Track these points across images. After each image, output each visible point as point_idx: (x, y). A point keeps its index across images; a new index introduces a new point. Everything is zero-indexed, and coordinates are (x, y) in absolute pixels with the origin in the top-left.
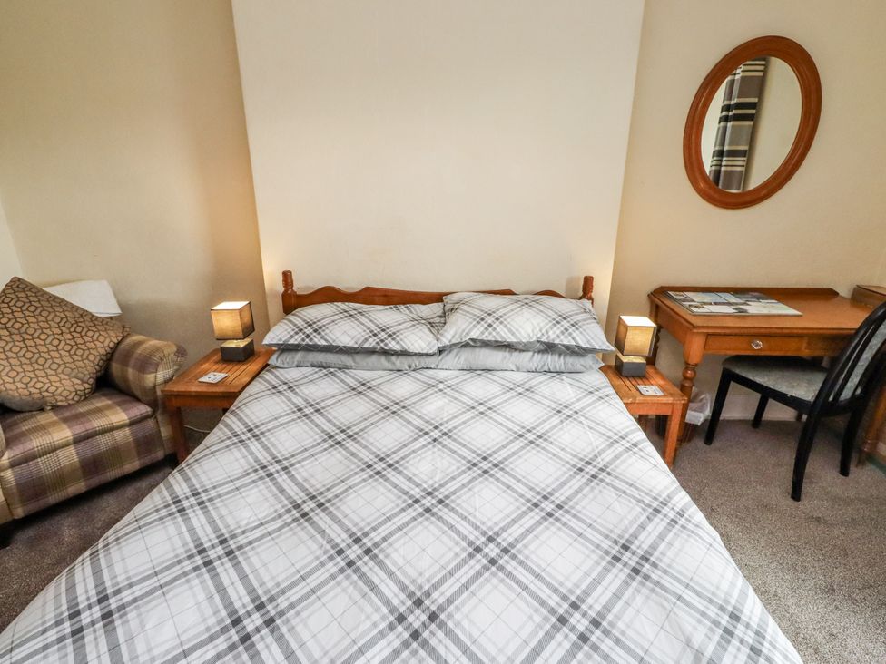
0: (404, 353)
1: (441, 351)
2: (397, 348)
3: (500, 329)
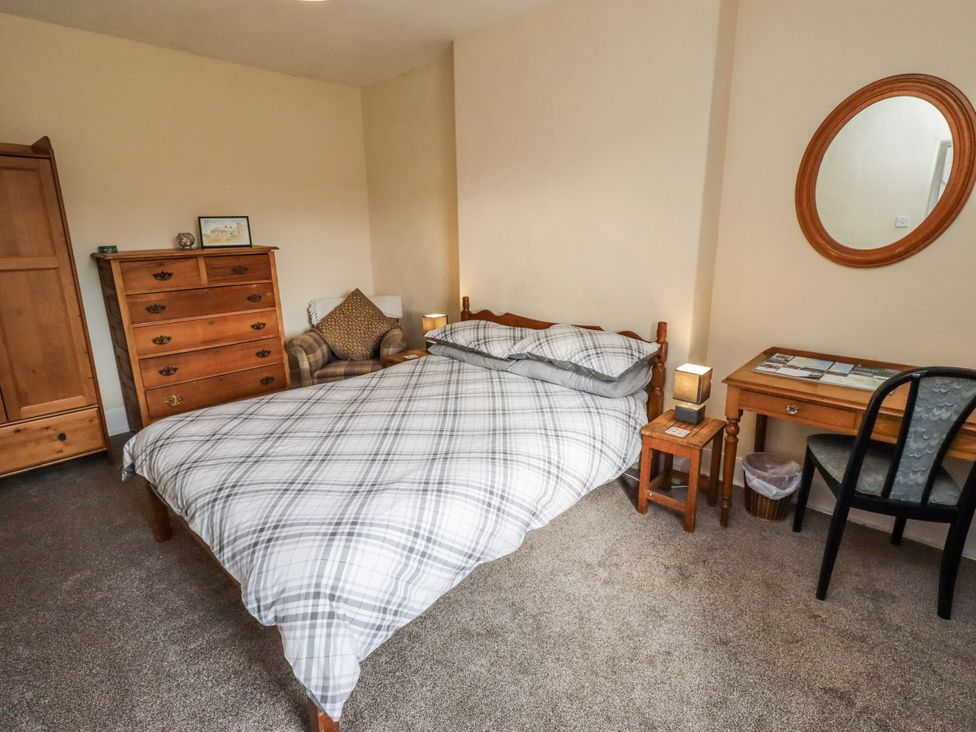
0: (489, 356)
1: (510, 358)
2: (485, 351)
3: (546, 347)
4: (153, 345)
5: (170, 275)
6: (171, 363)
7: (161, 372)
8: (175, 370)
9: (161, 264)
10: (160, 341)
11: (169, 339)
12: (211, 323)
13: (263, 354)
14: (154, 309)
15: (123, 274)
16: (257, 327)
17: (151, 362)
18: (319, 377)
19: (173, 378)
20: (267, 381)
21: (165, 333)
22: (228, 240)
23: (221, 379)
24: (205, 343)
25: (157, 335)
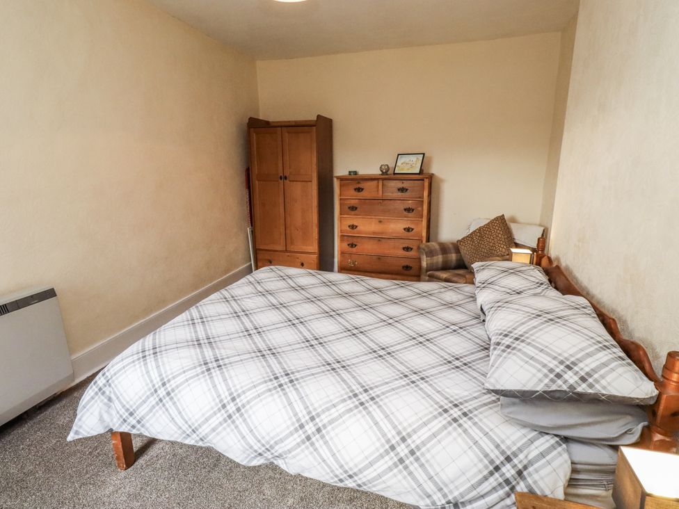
4: (348, 229)
5: (363, 189)
6: (355, 241)
7: (349, 245)
8: (356, 245)
9: (359, 183)
10: (353, 227)
11: (356, 227)
12: (380, 222)
13: (407, 249)
14: (353, 208)
15: (341, 186)
16: (408, 230)
17: (345, 237)
18: (429, 276)
19: (354, 250)
20: (407, 268)
21: (355, 224)
22: (408, 169)
23: (379, 258)
24: (374, 233)
25: (351, 223)
